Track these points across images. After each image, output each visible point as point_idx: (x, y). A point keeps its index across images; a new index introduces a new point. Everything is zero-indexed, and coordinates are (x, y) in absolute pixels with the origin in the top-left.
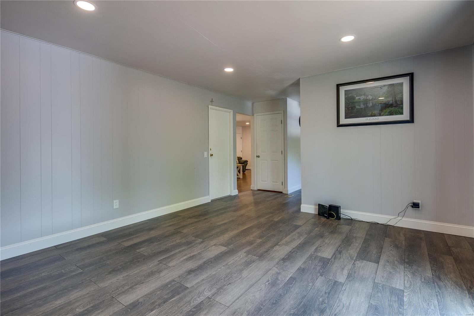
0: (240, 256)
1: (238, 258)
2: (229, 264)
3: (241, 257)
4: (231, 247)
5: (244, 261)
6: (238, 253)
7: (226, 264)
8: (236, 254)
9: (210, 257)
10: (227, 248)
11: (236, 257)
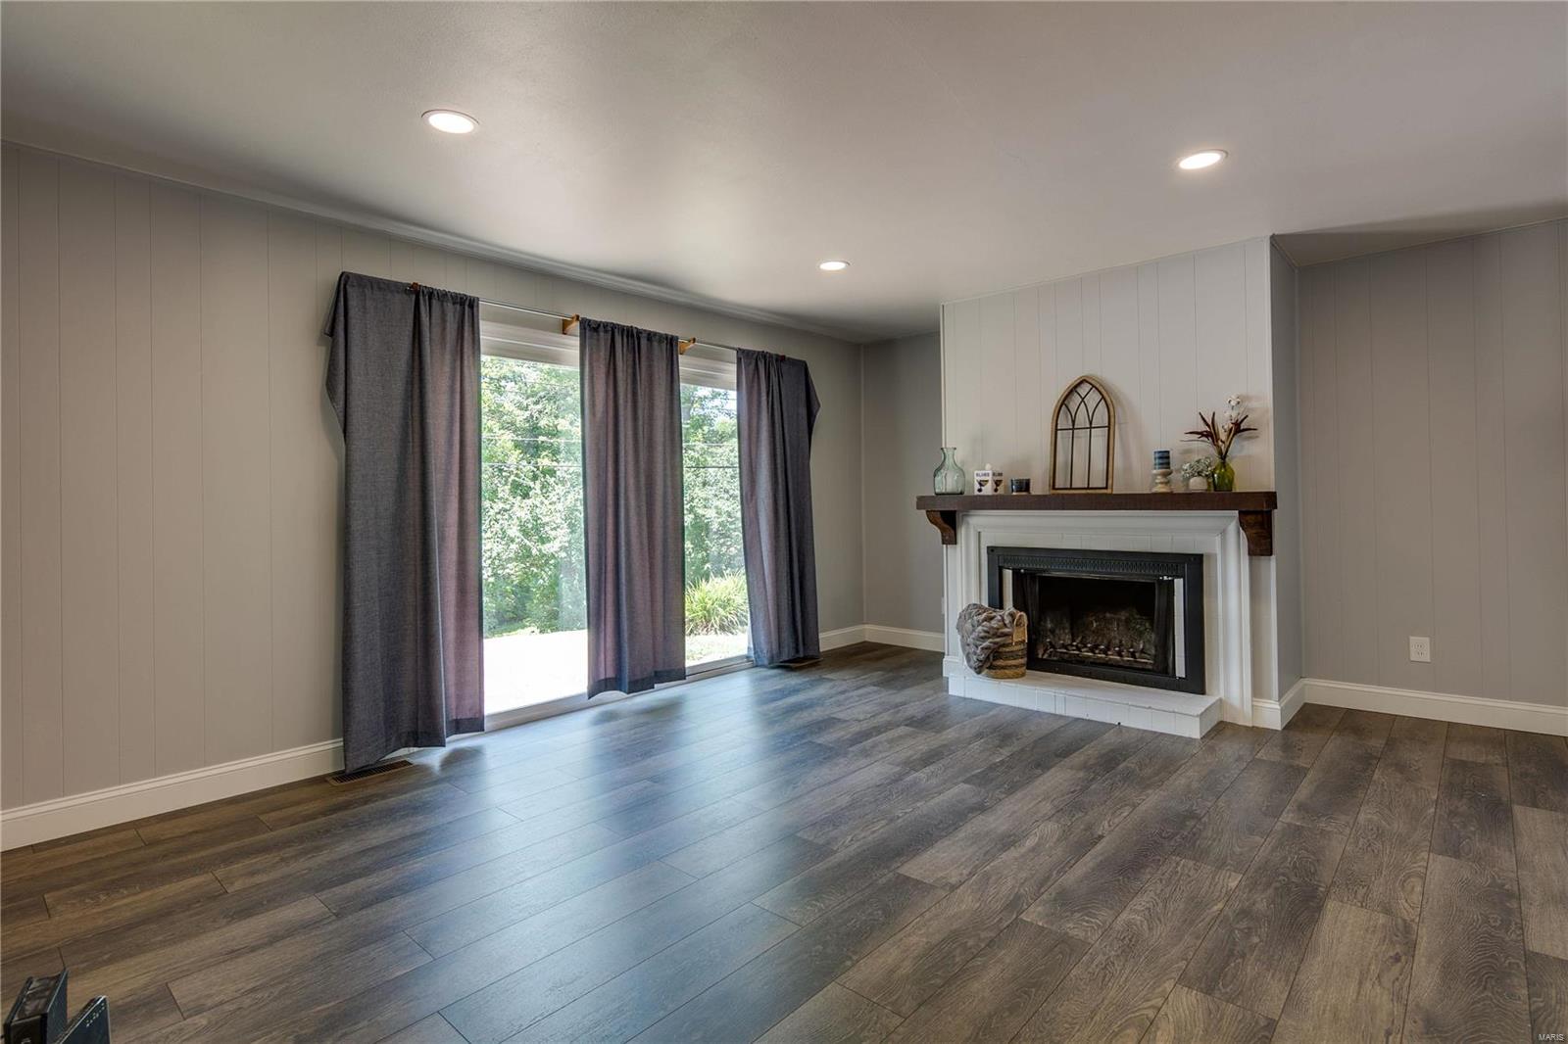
0: (852, 840)
1: (860, 837)
2: (884, 822)
3: (849, 838)
4: (884, 877)
5: (842, 827)
6: (859, 850)
7: (891, 820)
8: (865, 847)
9: (950, 842)
10: (901, 871)
11: (864, 838)
